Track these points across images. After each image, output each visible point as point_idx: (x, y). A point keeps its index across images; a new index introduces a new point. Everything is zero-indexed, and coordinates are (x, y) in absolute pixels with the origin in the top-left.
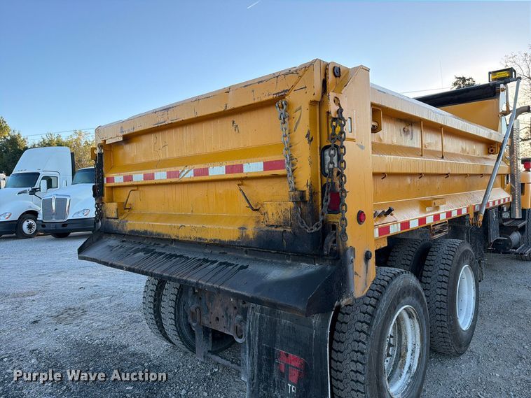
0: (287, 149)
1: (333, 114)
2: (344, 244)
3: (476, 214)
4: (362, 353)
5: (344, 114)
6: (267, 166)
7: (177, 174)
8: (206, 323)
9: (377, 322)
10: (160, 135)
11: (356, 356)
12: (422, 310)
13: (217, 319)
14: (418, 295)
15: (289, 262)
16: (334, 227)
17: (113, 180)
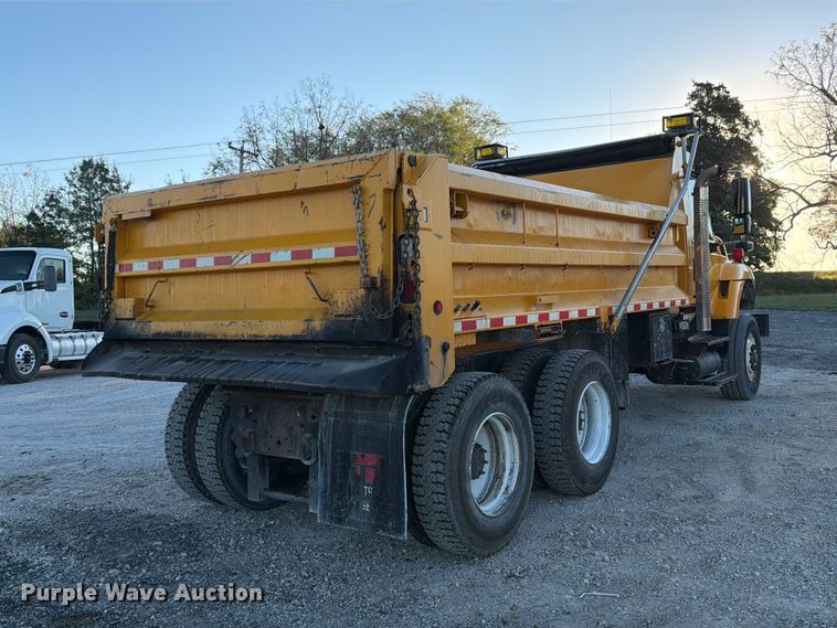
0: (360, 235)
1: (407, 207)
2: (420, 333)
3: (611, 318)
4: (443, 453)
5: (418, 206)
6: (339, 252)
7: (229, 260)
8: (264, 450)
9: (460, 424)
10: (204, 213)
11: (436, 457)
12: (521, 421)
13: (279, 443)
14: (515, 403)
15: (365, 356)
16: (410, 317)
17: (130, 267)
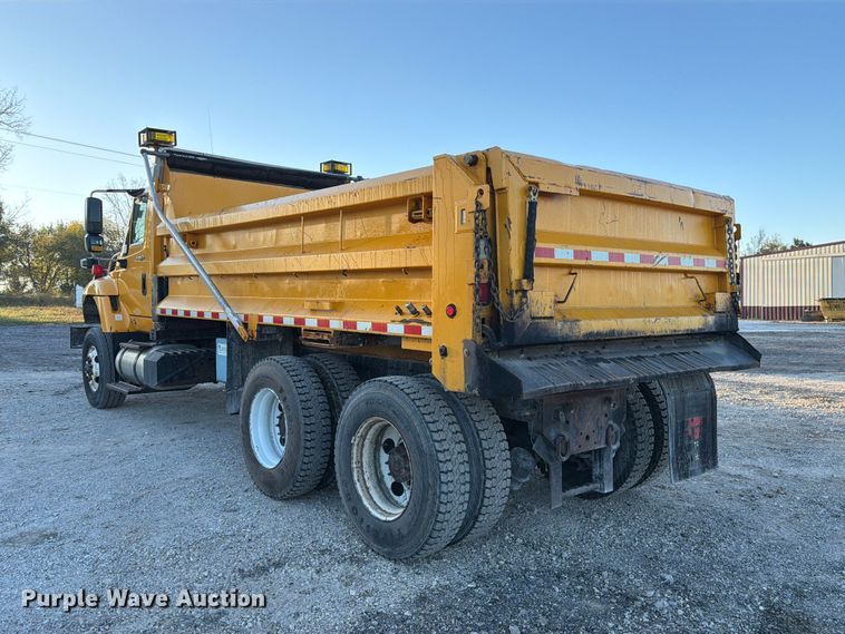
7: (653, 259)
17: (551, 253)
